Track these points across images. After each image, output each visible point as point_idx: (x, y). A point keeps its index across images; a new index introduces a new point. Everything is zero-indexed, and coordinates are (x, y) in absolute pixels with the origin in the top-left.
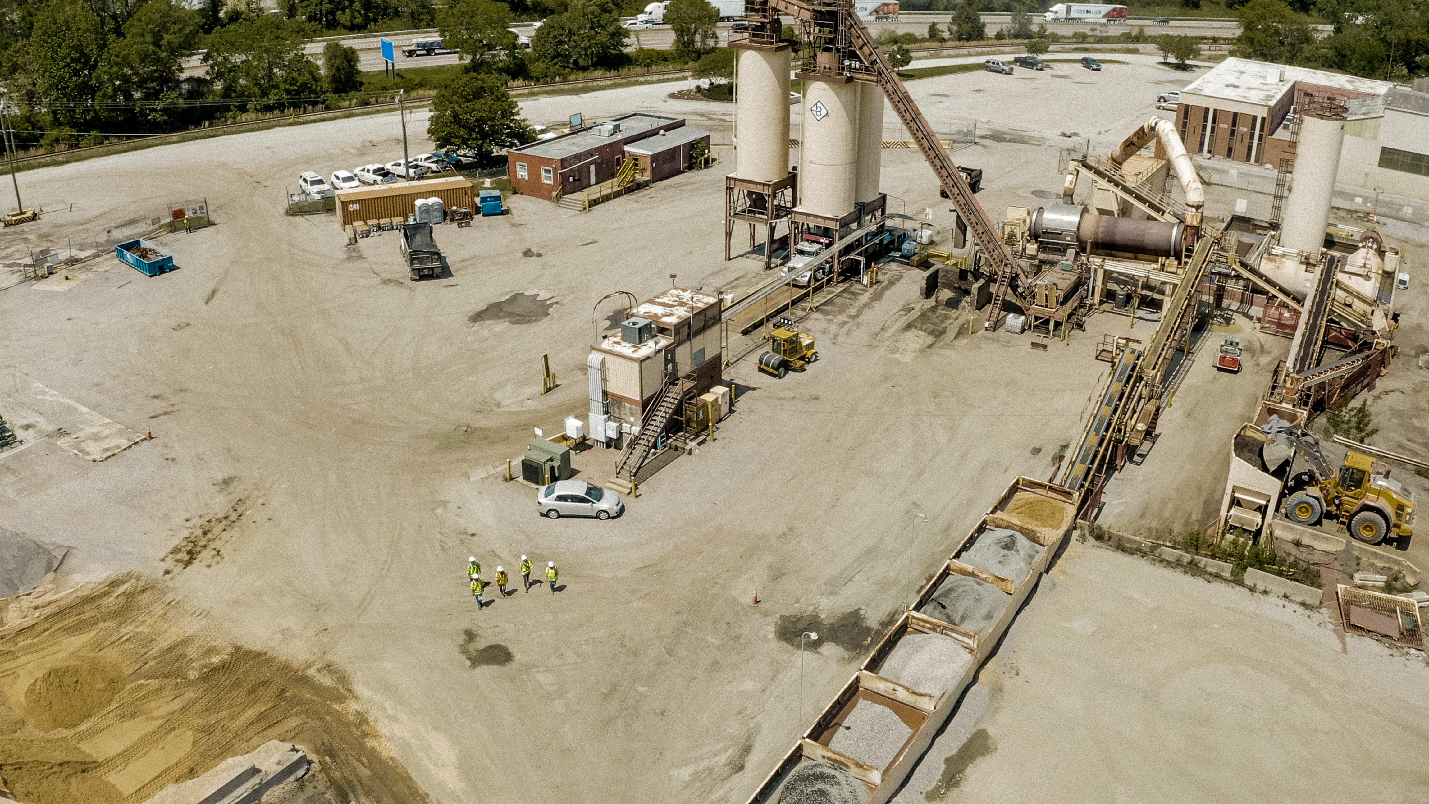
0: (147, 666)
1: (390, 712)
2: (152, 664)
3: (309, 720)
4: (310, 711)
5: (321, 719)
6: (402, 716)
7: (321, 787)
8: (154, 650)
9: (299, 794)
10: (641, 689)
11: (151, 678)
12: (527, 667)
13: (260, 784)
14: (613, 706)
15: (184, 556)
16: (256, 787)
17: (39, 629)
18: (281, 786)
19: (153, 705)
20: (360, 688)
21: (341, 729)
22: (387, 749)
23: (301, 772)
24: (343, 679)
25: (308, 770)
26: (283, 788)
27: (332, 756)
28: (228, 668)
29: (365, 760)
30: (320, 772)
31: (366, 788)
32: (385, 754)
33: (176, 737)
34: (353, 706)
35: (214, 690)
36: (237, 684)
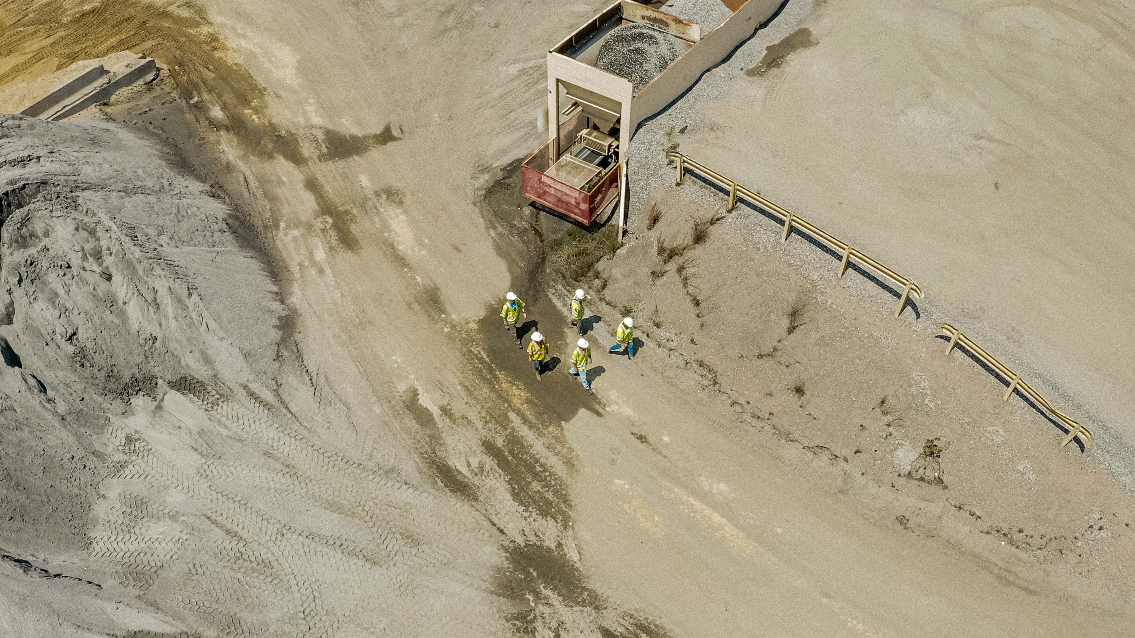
0: (27, 18)
1: (239, 31)
2: (31, 15)
3: (165, 41)
4: (166, 35)
5: (175, 40)
6: (250, 34)
7: (167, 89)
8: (35, 6)
9: (146, 94)
10: (477, 9)
11: (29, 26)
13: (108, 83)
14: (450, 20)
16: (105, 86)
18: (130, 88)
19: (27, 44)
20: (216, 17)
21: (193, 45)
22: (232, 58)
23: (150, 77)
24: (200, 11)
25: (157, 76)
26: (132, 89)
27: (180, 65)
28: (98, 12)
29: (211, 67)
30: (169, 76)
31: (209, 87)
32: (230, 61)
33: (43, 63)
34: (206, 30)
35: (83, 28)
36: (105, 22)
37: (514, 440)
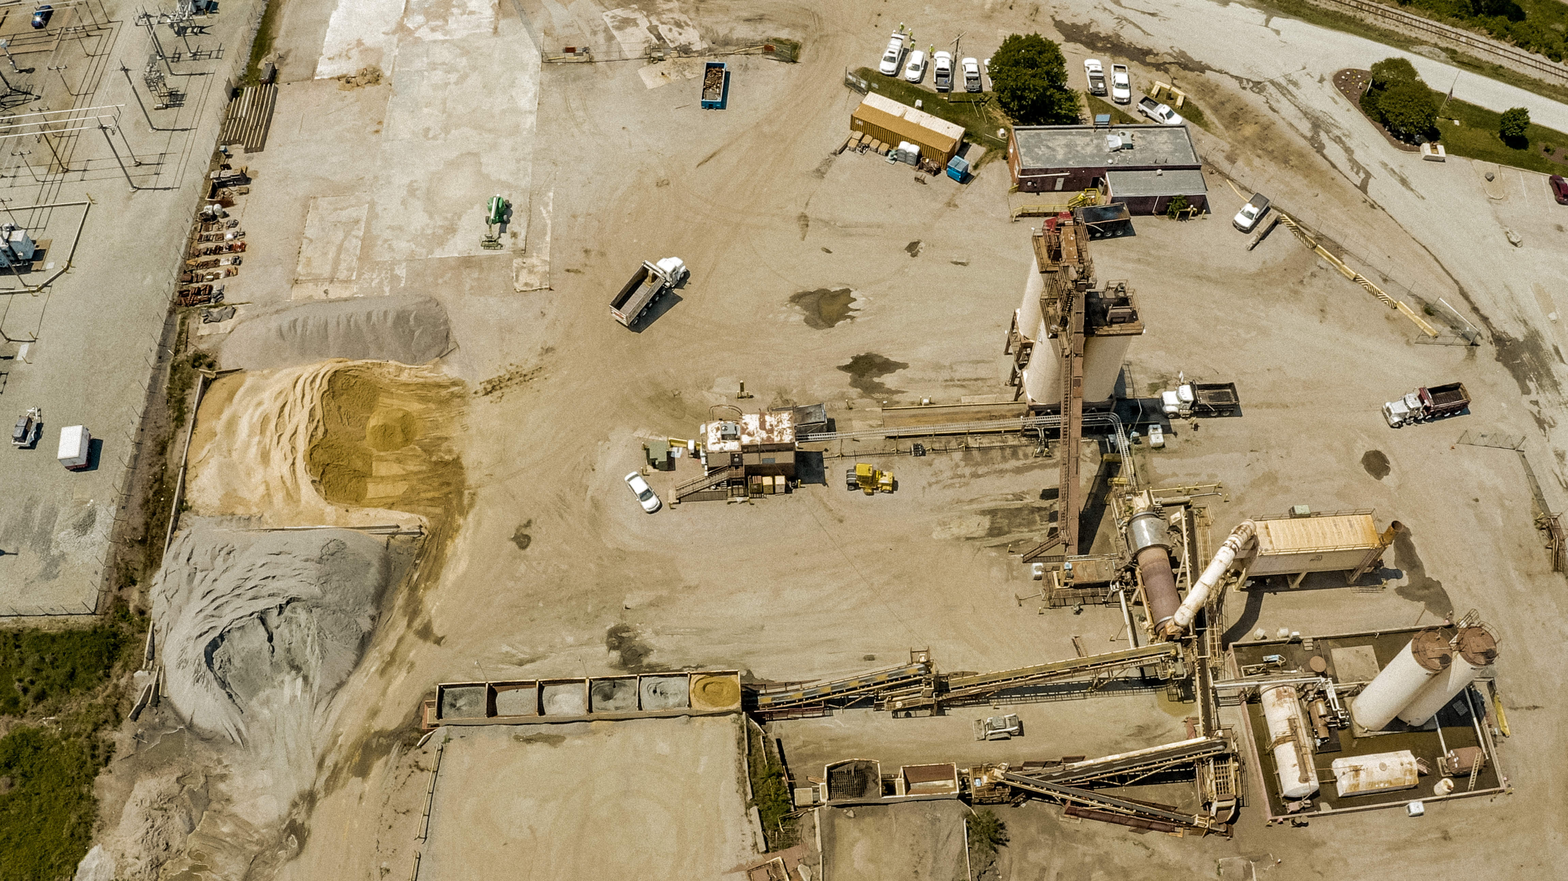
0: (426, 440)
1: (468, 534)
2: (428, 441)
3: (443, 514)
4: (447, 510)
5: (447, 517)
6: (469, 539)
8: (435, 434)
9: (409, 543)
10: (540, 604)
11: (421, 448)
12: (526, 557)
14: (524, 602)
15: (489, 387)
17: (411, 388)
19: (409, 462)
20: (471, 515)
21: (447, 528)
22: (449, 551)
24: (471, 505)
27: (432, 537)
28: (447, 465)
29: (439, 547)
31: (429, 558)
32: (447, 552)
33: (401, 484)
34: (461, 521)
35: (432, 472)
36: (441, 476)
37: (342, 769)
